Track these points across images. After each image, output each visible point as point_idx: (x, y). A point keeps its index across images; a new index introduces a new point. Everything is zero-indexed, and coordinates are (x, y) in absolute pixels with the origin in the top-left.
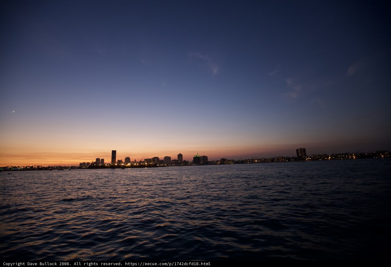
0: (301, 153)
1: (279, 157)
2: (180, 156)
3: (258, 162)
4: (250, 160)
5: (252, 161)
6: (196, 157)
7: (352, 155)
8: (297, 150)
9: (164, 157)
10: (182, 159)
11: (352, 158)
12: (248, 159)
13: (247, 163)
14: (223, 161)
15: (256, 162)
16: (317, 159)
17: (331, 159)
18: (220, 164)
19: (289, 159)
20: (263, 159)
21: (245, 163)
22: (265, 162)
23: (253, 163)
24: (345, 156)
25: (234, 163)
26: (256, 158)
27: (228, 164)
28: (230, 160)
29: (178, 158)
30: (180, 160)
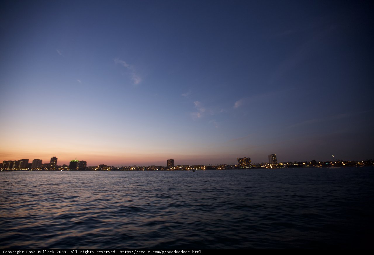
0: (170, 164)
1: (152, 166)
2: (54, 159)
3: (134, 169)
4: (127, 167)
5: (128, 168)
6: (74, 162)
7: (203, 166)
8: (168, 160)
9: (34, 159)
10: (56, 163)
11: (203, 168)
12: (126, 167)
13: (124, 170)
14: (102, 167)
15: (132, 170)
16: (180, 169)
17: (190, 169)
18: (97, 170)
19: (160, 168)
20: (139, 167)
21: (122, 170)
22: (139, 170)
23: (130, 170)
24: (199, 167)
25: (111, 170)
26: (133, 166)
27: (105, 170)
28: (108, 167)
29: (51, 161)
30: (53, 164)
